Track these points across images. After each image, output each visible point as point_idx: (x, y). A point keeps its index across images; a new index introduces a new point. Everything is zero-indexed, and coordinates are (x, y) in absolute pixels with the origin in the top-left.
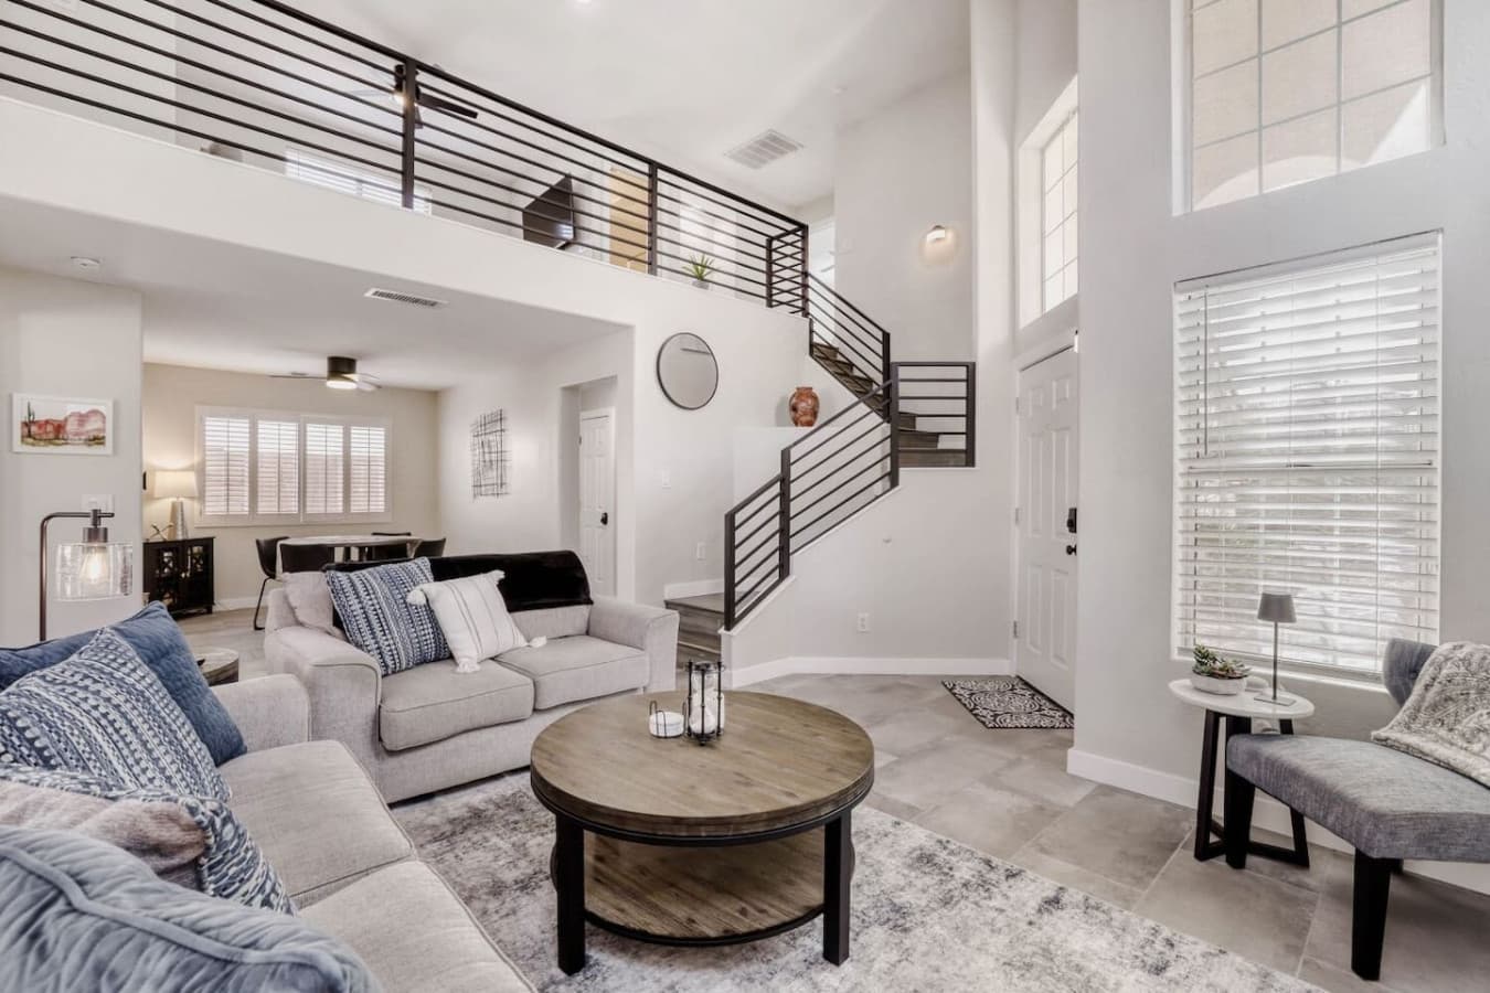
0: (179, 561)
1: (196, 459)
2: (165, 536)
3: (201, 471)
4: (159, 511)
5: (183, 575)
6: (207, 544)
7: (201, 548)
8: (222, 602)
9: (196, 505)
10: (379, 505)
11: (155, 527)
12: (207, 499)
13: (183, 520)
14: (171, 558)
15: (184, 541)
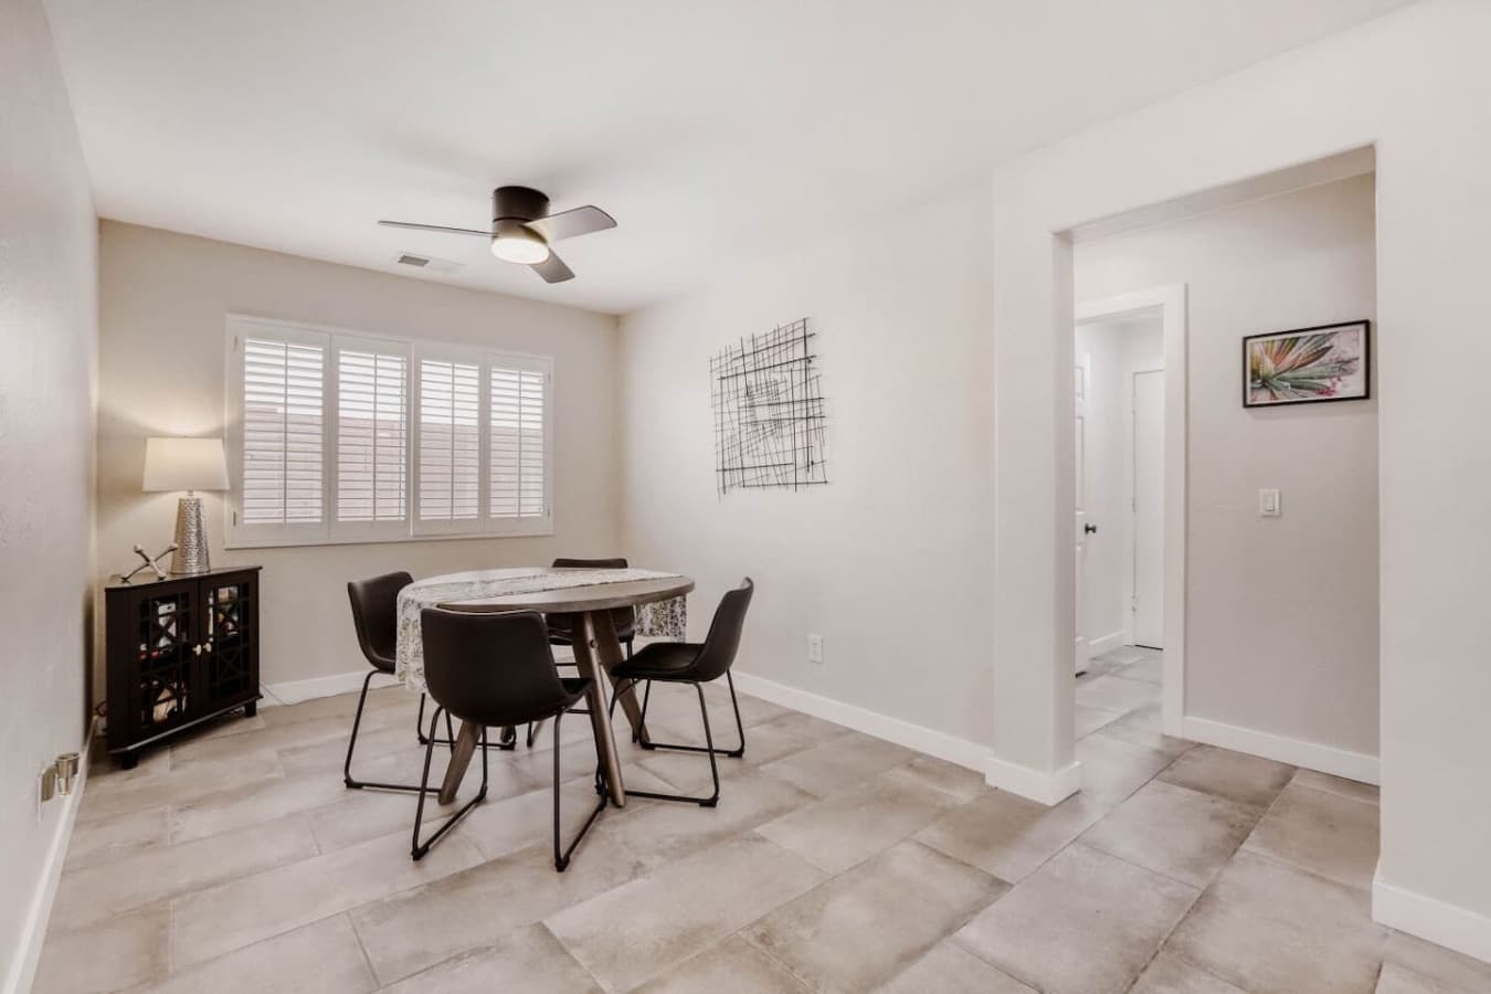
0: (190, 621)
1: (227, 418)
2: (163, 570)
3: (233, 439)
4: (152, 521)
5: (198, 649)
6: (247, 582)
7: (234, 590)
8: (276, 689)
9: (226, 506)
10: (533, 505)
11: (139, 552)
12: (247, 494)
13: (199, 534)
14: (173, 616)
15: (200, 580)
